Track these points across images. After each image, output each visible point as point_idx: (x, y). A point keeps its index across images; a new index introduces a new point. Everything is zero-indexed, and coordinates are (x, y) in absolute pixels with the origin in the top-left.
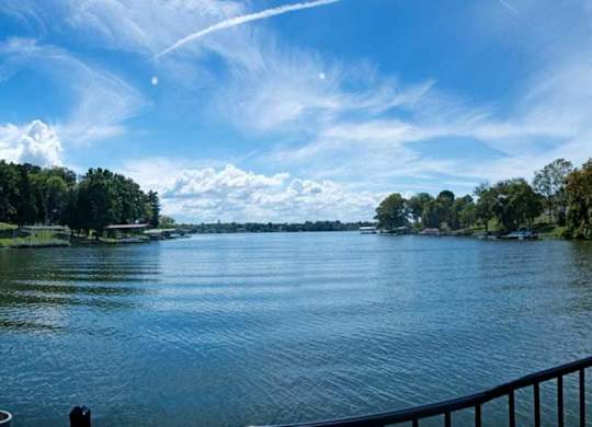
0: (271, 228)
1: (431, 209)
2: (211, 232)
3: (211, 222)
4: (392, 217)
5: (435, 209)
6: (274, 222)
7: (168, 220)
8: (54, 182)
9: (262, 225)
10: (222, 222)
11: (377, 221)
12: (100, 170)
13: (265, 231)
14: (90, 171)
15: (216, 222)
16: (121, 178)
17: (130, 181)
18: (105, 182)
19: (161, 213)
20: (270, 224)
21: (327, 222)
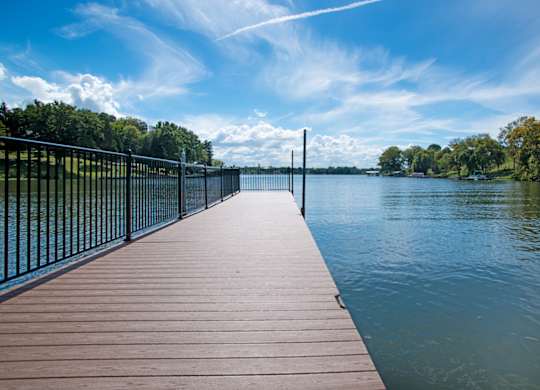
1: (420, 158)
2: (252, 173)
3: (252, 166)
4: (390, 164)
5: (422, 159)
7: (219, 163)
8: (130, 130)
10: (261, 166)
11: (380, 167)
12: (167, 123)
13: (296, 173)
14: (160, 124)
15: (257, 166)
16: (184, 130)
17: (191, 133)
18: (173, 133)
19: (213, 157)
21: (346, 168)
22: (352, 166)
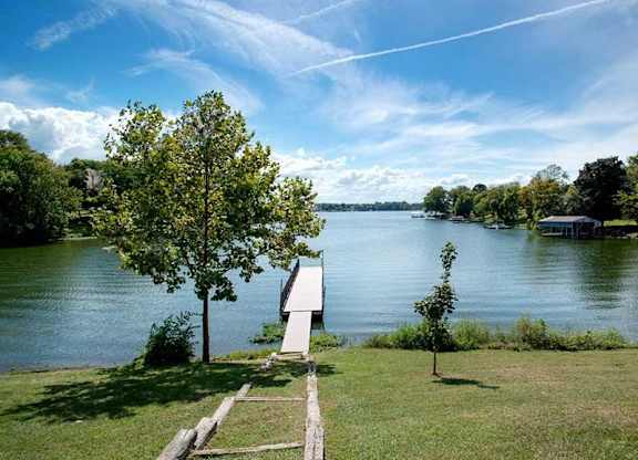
0: (343, 208)
1: (462, 200)
6: (347, 203)
9: (337, 205)
13: (339, 210)
20: (343, 205)
22: (401, 201)
